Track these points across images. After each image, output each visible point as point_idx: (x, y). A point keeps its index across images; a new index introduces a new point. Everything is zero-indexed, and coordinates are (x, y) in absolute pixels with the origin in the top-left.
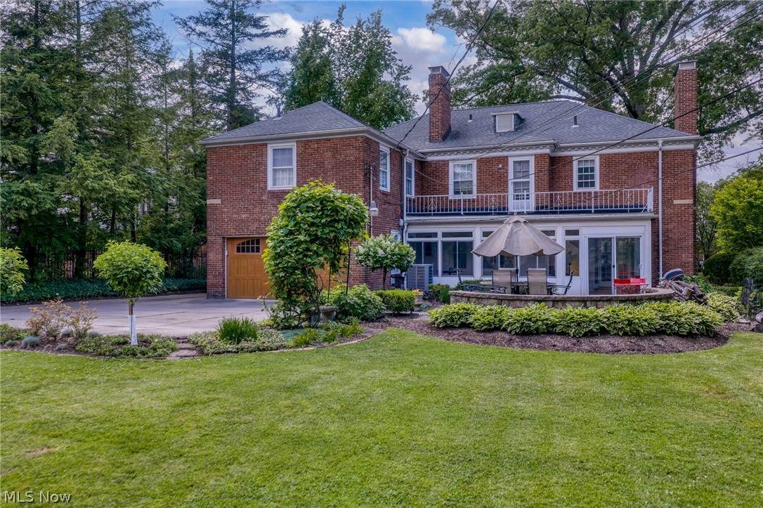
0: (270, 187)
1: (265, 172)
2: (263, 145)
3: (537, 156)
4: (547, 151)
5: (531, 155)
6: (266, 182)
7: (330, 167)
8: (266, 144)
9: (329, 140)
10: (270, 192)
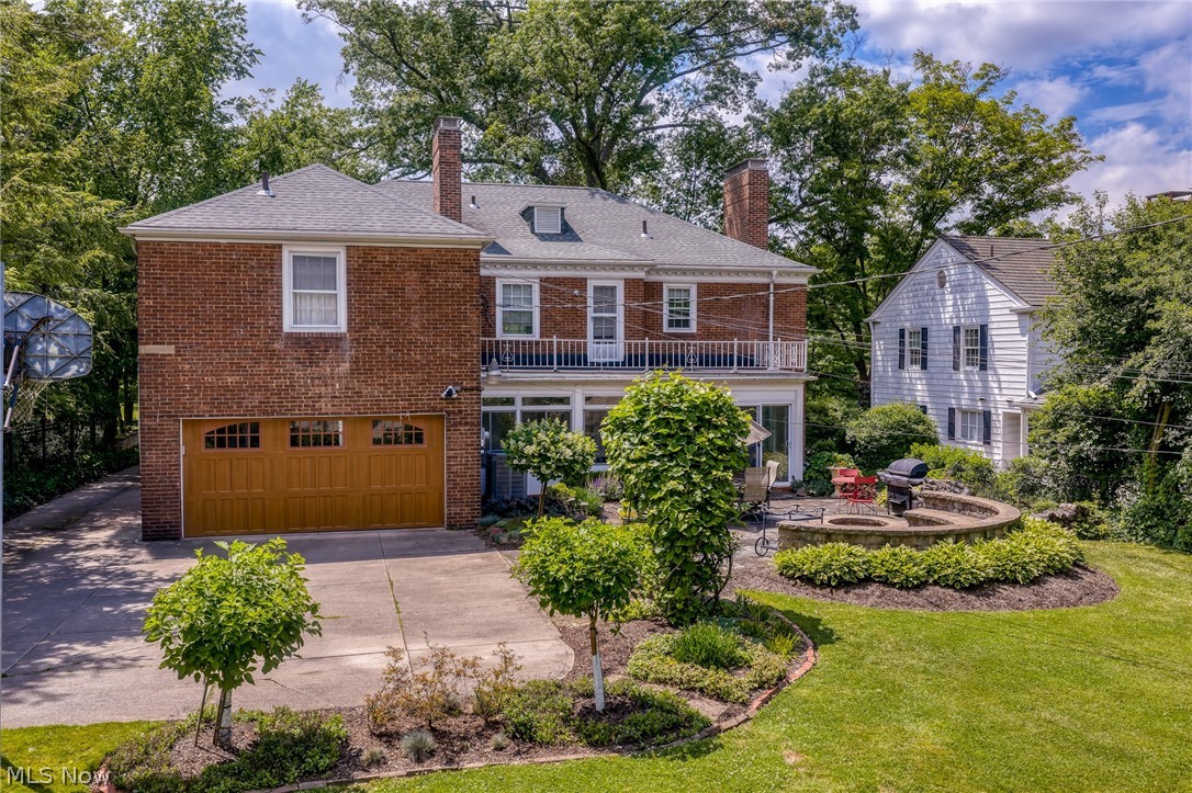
0: (288, 325)
1: (278, 298)
2: (274, 246)
3: (628, 282)
4: (641, 275)
5: (620, 279)
6: (280, 317)
7: (417, 297)
8: (280, 246)
9: (415, 250)
10: (290, 335)
